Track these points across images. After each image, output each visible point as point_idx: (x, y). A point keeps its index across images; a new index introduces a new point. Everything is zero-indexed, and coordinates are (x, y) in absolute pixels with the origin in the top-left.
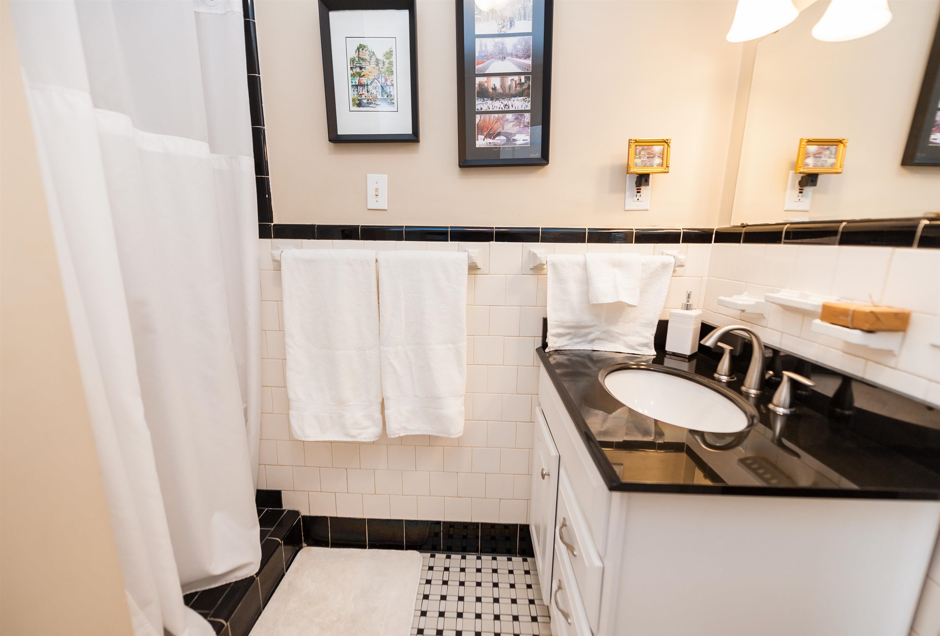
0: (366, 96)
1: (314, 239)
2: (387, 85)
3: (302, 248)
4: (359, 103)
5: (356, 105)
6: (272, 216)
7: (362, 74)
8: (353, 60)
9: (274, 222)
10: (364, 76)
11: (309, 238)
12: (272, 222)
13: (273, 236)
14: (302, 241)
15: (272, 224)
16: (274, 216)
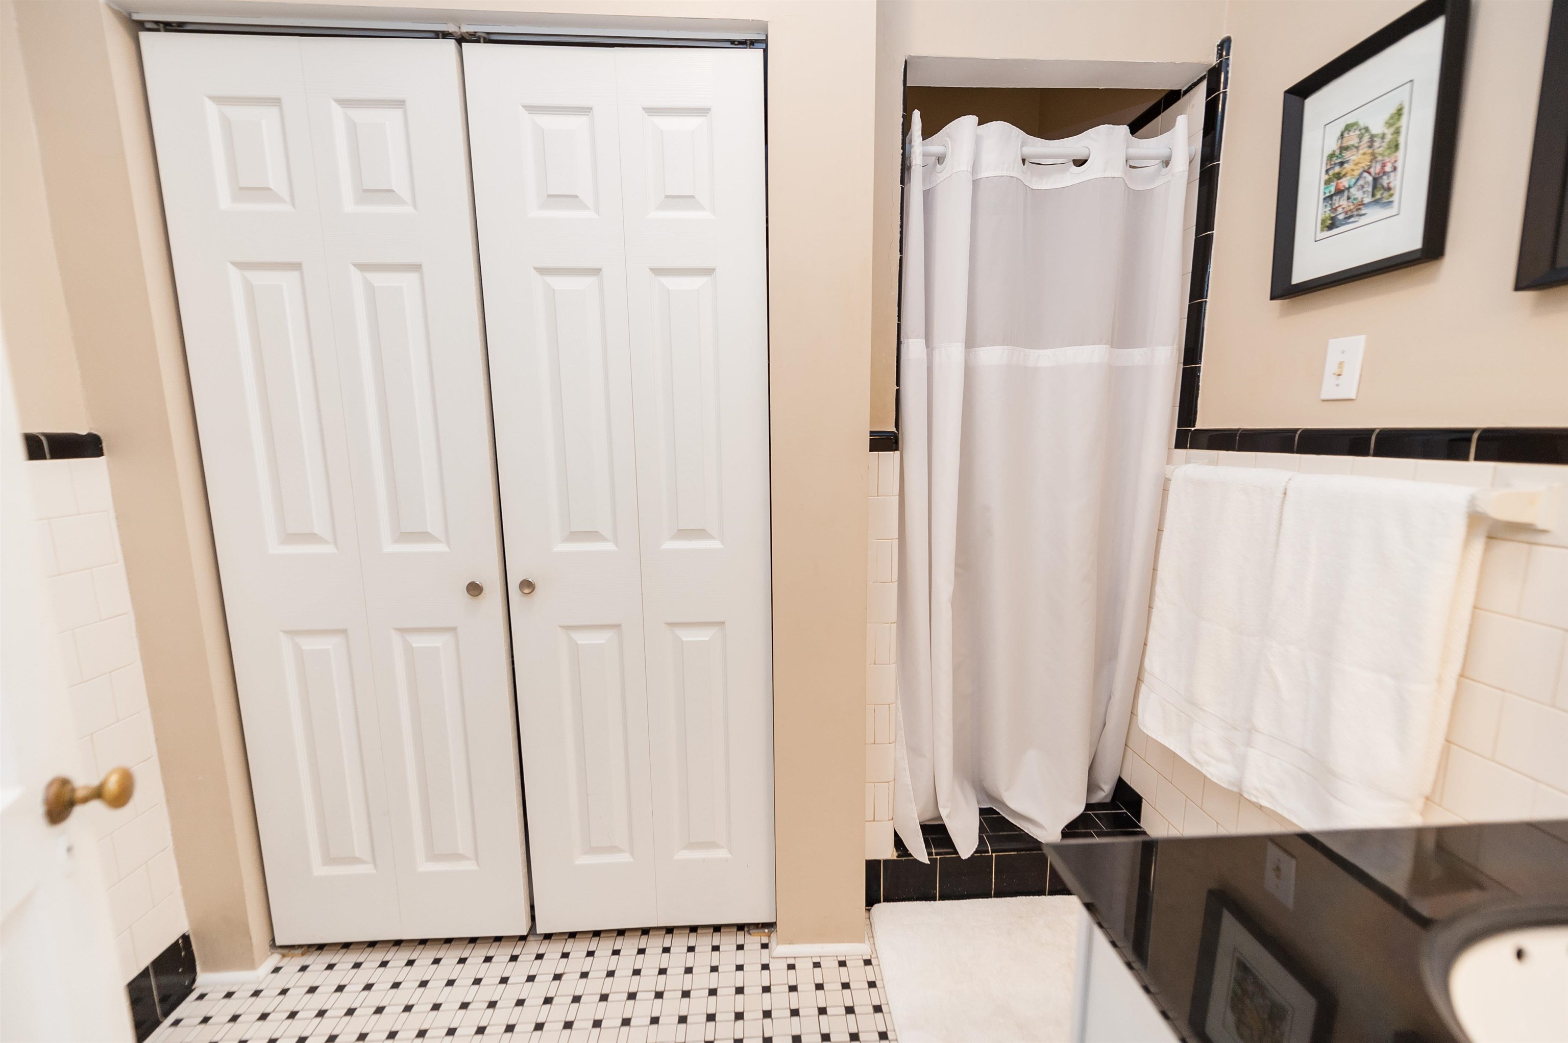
0: (1343, 208)
1: (1233, 451)
2: (1385, 173)
3: (1217, 465)
4: (1331, 224)
5: (1326, 229)
6: (1196, 417)
7: (1343, 173)
8: (1331, 156)
9: (1196, 425)
10: (1344, 175)
11: (1227, 450)
12: (1194, 426)
13: (1188, 445)
14: (1218, 454)
15: (1193, 429)
16: (1197, 419)
